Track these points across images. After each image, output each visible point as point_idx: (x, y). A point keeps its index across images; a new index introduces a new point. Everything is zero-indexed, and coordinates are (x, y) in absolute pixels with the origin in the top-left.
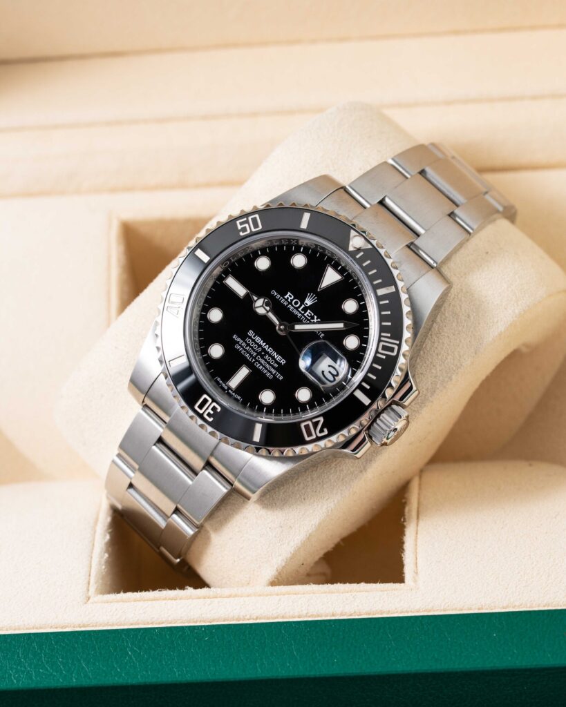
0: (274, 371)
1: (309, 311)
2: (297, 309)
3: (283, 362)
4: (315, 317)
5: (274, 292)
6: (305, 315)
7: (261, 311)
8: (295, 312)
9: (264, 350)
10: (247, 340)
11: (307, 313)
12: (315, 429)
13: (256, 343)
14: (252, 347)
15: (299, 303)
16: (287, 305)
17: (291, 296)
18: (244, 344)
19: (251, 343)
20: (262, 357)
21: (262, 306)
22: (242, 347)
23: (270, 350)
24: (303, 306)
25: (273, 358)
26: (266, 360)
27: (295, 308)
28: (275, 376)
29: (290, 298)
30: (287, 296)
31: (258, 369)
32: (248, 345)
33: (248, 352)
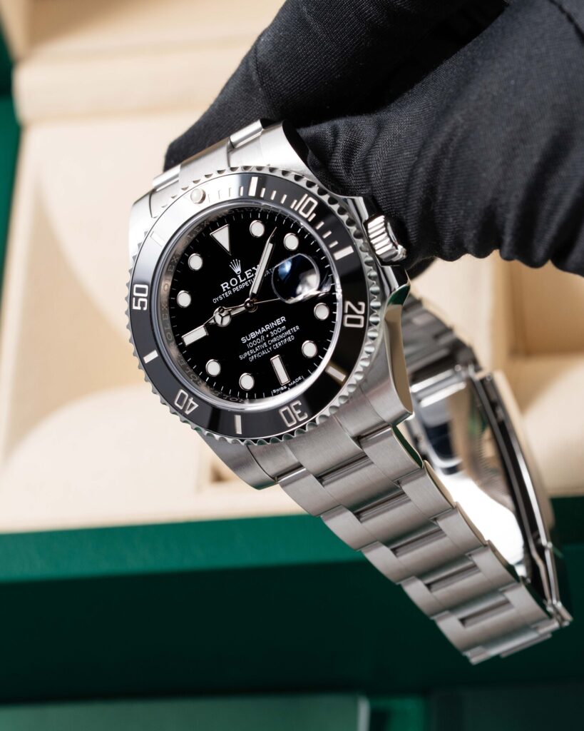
0: (289, 332)
1: (246, 272)
2: (239, 283)
3: (283, 319)
4: (254, 268)
5: (215, 300)
6: (248, 277)
7: (227, 321)
8: (241, 287)
9: (265, 334)
10: (249, 346)
11: (247, 275)
12: (355, 314)
13: (255, 339)
14: (258, 344)
15: (235, 279)
16: (232, 292)
17: (226, 285)
18: (252, 352)
19: (253, 344)
20: (271, 338)
21: (222, 317)
22: (253, 354)
23: (267, 327)
24: (239, 276)
25: (276, 327)
26: (275, 336)
27: (238, 285)
28: (293, 334)
29: (226, 286)
30: (223, 288)
31: (280, 347)
32: (254, 348)
33: (261, 351)
